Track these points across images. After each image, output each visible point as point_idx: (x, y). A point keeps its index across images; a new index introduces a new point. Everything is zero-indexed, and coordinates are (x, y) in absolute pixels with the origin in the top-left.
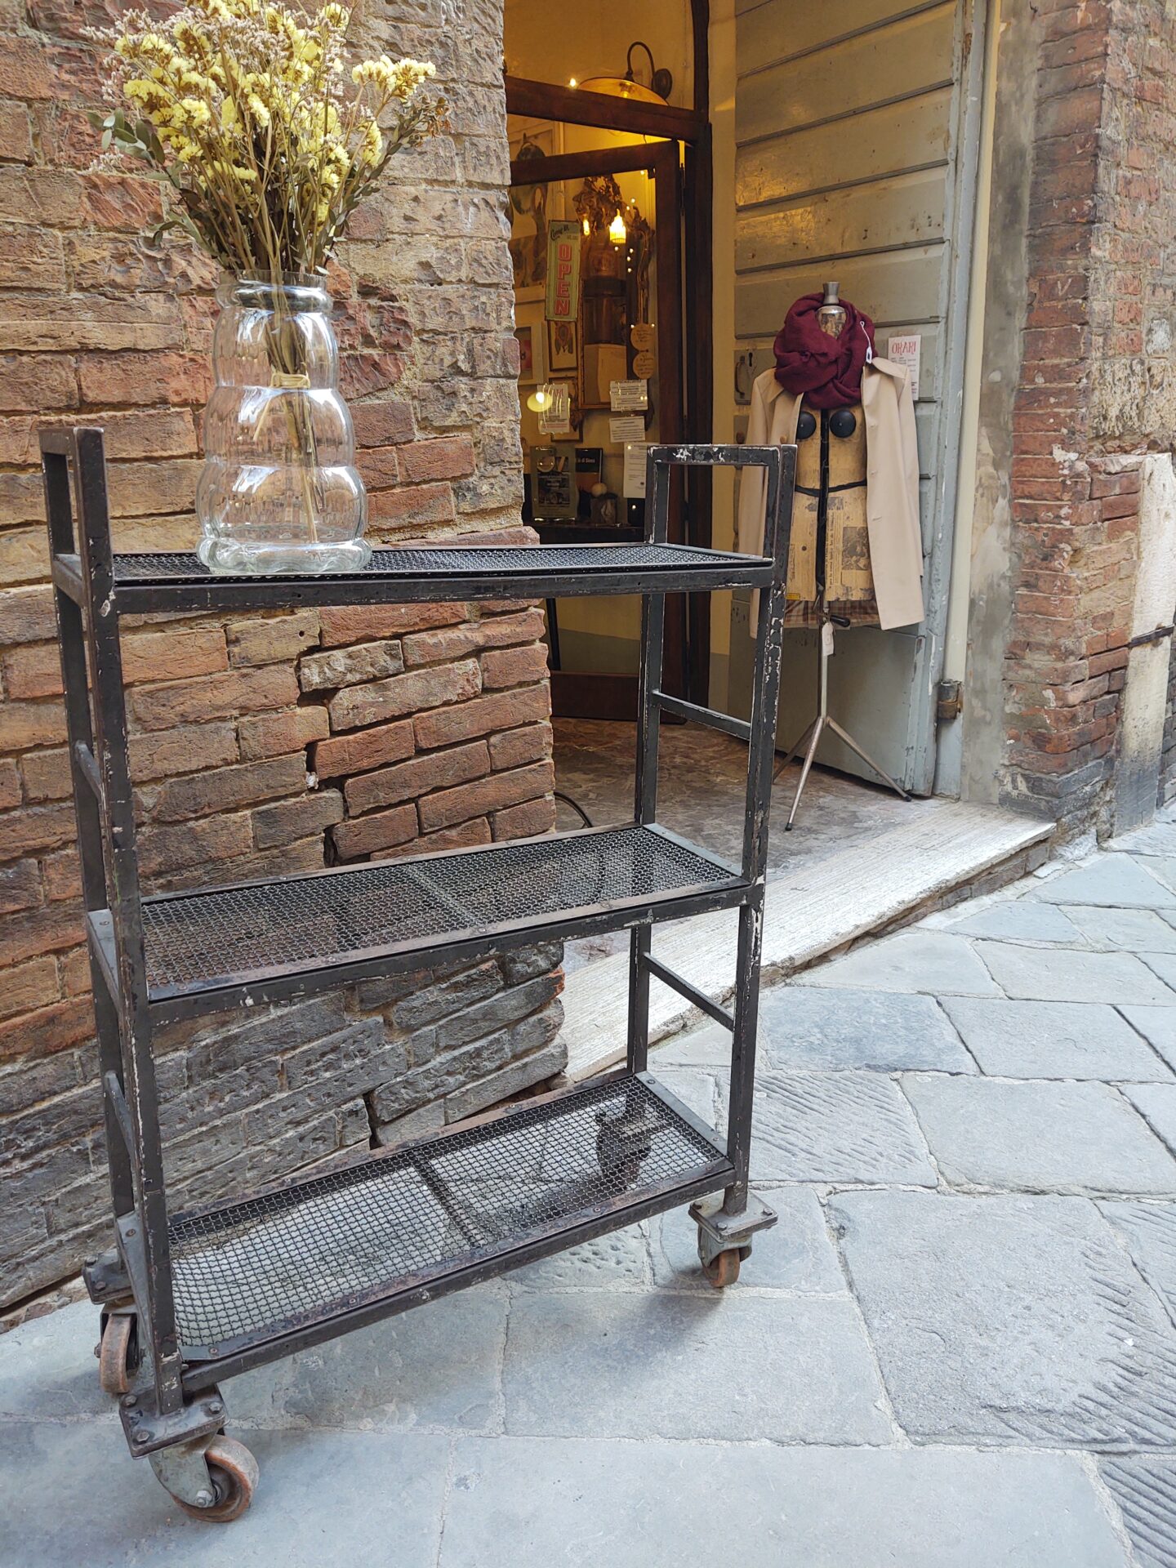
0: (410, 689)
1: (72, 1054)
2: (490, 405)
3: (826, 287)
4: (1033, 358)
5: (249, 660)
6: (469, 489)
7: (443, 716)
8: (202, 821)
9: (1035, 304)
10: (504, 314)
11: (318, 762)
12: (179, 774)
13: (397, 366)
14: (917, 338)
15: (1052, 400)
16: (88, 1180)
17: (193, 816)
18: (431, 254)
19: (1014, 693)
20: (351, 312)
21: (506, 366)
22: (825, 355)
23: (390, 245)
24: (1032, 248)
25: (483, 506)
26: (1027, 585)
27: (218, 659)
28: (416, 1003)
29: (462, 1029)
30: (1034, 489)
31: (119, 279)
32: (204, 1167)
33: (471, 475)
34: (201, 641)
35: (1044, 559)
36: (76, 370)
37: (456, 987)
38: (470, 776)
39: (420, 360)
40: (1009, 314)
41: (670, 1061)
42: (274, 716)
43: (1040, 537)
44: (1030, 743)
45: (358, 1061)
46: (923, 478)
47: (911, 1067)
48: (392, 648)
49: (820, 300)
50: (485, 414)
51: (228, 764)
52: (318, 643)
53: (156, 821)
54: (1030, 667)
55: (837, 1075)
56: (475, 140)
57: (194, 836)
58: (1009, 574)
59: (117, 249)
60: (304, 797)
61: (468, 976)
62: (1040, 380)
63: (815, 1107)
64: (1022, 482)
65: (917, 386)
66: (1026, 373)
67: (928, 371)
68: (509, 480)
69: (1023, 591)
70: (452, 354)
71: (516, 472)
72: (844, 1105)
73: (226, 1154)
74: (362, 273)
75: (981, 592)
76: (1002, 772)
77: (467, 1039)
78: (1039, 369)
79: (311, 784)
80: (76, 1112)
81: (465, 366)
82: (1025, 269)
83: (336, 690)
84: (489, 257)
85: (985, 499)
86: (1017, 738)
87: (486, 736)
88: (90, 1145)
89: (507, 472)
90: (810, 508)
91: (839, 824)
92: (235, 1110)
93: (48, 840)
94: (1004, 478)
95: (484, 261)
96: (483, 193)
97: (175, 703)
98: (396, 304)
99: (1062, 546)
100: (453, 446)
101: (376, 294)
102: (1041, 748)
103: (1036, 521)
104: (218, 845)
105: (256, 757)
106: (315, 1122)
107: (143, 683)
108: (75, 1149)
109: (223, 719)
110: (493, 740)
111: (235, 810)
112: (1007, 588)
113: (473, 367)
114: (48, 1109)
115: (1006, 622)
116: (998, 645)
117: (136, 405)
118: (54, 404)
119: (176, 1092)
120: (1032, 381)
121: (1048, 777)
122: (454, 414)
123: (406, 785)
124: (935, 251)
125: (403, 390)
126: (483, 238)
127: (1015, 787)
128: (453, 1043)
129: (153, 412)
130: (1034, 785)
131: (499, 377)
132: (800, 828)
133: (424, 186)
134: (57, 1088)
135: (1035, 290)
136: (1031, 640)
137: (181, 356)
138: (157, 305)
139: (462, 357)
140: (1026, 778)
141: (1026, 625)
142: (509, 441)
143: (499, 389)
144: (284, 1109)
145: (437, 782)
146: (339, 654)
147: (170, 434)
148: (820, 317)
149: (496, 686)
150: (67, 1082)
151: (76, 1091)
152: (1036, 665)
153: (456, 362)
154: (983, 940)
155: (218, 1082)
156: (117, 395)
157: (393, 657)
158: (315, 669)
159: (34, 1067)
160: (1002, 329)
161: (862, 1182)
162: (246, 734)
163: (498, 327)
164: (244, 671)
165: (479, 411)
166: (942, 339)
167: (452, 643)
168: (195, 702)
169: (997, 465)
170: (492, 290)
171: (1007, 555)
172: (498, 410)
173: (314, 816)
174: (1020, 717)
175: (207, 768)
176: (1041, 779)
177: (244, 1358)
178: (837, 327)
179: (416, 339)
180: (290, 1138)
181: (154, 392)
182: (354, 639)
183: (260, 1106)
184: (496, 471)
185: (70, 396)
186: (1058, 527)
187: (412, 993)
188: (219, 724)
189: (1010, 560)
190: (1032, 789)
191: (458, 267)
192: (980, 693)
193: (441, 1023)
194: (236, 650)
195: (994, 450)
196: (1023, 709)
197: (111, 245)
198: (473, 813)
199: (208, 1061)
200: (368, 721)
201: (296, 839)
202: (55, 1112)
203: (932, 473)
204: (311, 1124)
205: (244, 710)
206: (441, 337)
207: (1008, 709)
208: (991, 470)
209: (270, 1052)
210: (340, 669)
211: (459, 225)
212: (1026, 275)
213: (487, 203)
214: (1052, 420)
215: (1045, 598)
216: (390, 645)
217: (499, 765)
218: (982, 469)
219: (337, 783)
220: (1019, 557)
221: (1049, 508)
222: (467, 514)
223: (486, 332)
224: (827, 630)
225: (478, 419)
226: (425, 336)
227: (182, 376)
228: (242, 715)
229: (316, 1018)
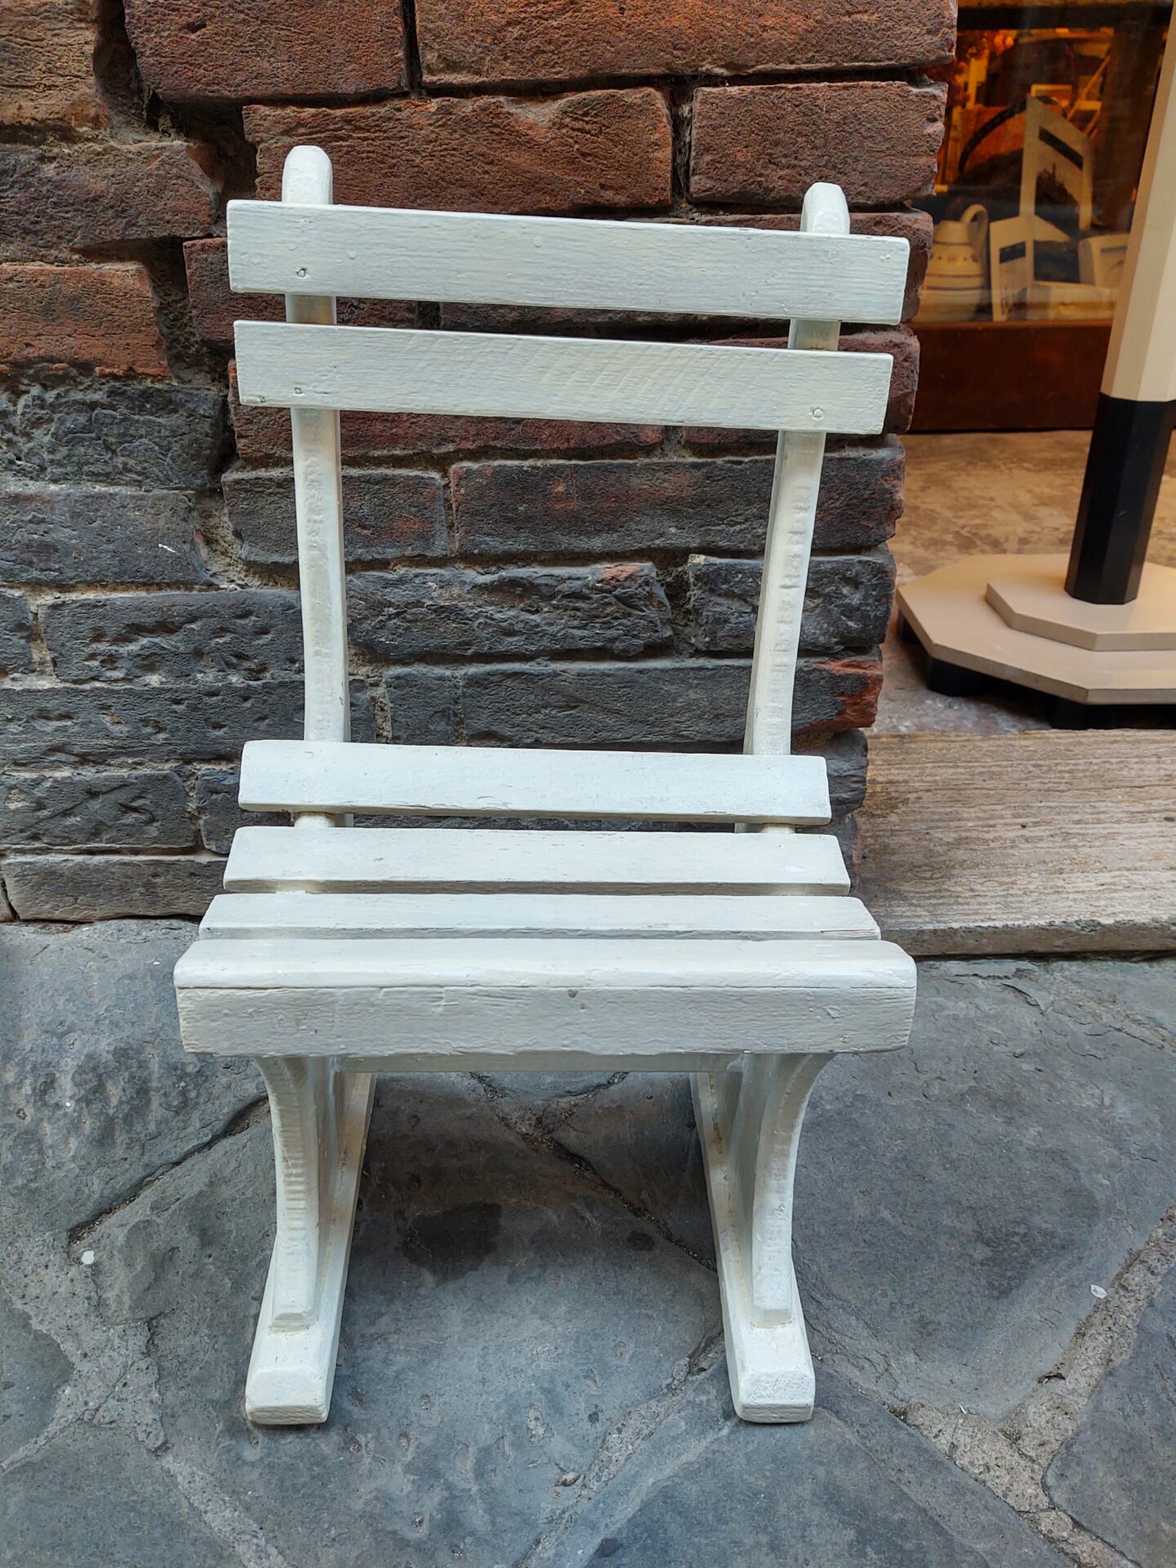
180: (64, 782)
204: (114, 773)
229: (115, 533)
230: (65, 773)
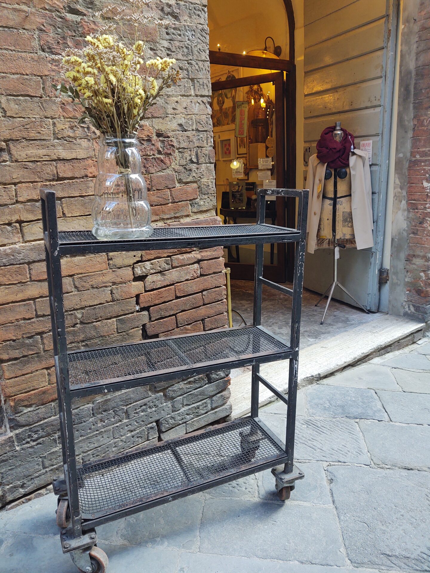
0: (173, 275)
1: (51, 405)
2: (204, 174)
3: (336, 123)
4: (415, 148)
5: (115, 266)
6: (196, 204)
7: (185, 285)
8: (98, 323)
9: (416, 128)
10: (209, 141)
11: (140, 301)
12: (90, 306)
13: (170, 161)
14: (371, 142)
15: (423, 164)
16: (56, 450)
17: (95, 321)
18: (182, 121)
19: (409, 274)
20: (153, 142)
21: (210, 159)
22: (335, 149)
23: (167, 119)
24: (415, 108)
25: (201, 209)
26: (413, 233)
27: (105, 266)
28: (175, 389)
29: (192, 398)
30: (416, 197)
31: (71, 135)
32: (98, 446)
33: (197, 198)
34: (99, 259)
35: (420, 223)
36: (56, 167)
37: (190, 383)
38: (195, 306)
39: (178, 158)
40: (406, 132)
41: (271, 412)
42: (124, 285)
43: (418, 215)
44: (415, 293)
45: (154, 409)
46: (373, 193)
47: (363, 417)
48: (167, 260)
49: (334, 128)
50: (202, 177)
51: (108, 302)
52: (140, 259)
53: (82, 323)
54: (415, 264)
55: (334, 420)
56: (199, 80)
57: (95, 328)
58: (406, 229)
59: (70, 124)
60: (135, 314)
61: (195, 379)
62: (418, 157)
63: (325, 432)
64: (411, 195)
65: (371, 159)
66: (413, 154)
67: (375, 153)
68: (211, 200)
69: (412, 235)
70: (190, 156)
71: (213, 197)
72: (336, 432)
73: (105, 442)
74: (157, 129)
75: (396, 235)
76: (404, 304)
77: (194, 402)
78: (418, 152)
79: (137, 309)
80: (52, 425)
81: (195, 160)
82: (412, 115)
83: (147, 276)
84: (204, 121)
85: (397, 201)
86: (410, 291)
87: (202, 292)
88: (57, 437)
89: (210, 197)
90: (330, 204)
91: (341, 322)
92: (109, 426)
93: (44, 329)
94: (404, 193)
95: (202, 123)
96: (202, 99)
97: (89, 281)
98: (170, 139)
99: (427, 218)
100: (190, 189)
101: (162, 136)
102: (419, 295)
103: (417, 209)
104: (104, 331)
105: (118, 300)
106: (138, 431)
107: (78, 274)
108: (52, 438)
109: (106, 287)
110: (204, 293)
111: (110, 319)
112: (406, 234)
113: (198, 160)
114: (43, 424)
115: (406, 247)
116: (403, 256)
117: (77, 178)
118: (48, 178)
119: (88, 419)
120: (415, 157)
121: (422, 306)
122: (191, 177)
123: (172, 309)
124: (378, 110)
125: (172, 169)
126: (201, 115)
127: (410, 310)
128: (189, 403)
129: (82, 180)
130: (417, 309)
131: (207, 163)
132: (326, 324)
133: (180, 97)
134: (46, 417)
135: (416, 123)
136: (415, 254)
137: (93, 160)
138: (84, 143)
139: (193, 157)
140: (414, 306)
141: (413, 248)
142: (211, 186)
143: (207, 168)
144: (127, 426)
145: (183, 308)
146: (148, 263)
147: (88, 187)
148: (334, 135)
149: (205, 274)
150: (49, 415)
151: (53, 418)
152: (417, 263)
153: (191, 159)
154: (395, 368)
155: (103, 415)
156: (70, 175)
157: (167, 264)
158: (139, 269)
159: (38, 409)
160: (403, 138)
161: (340, 462)
162: (114, 292)
163: (207, 146)
164: (114, 269)
165: (200, 176)
166: (380, 142)
167: (188, 259)
168: (96, 281)
169: (401, 188)
170: (205, 133)
171: (406, 222)
172: (207, 175)
173: (138, 320)
174: (411, 283)
175: (100, 304)
176: (419, 307)
177: (104, 519)
178: (340, 138)
179: (177, 151)
180: (129, 436)
181: (83, 173)
182: (153, 258)
183: (118, 424)
184: (206, 197)
185: (54, 175)
186: (425, 211)
187: (173, 385)
188: (105, 288)
189: (407, 224)
190: (416, 310)
191: (192, 125)
192: (396, 273)
193: (184, 396)
194: (111, 262)
195: (401, 183)
196: (412, 280)
197: (68, 123)
198: (196, 319)
199: (99, 408)
200: (158, 287)
201: (132, 329)
202: (45, 425)
203: (377, 191)
204: (136, 432)
205: (114, 283)
206: (186, 150)
207: (406, 280)
208: (399, 190)
209: (122, 405)
210: (148, 268)
211: (192, 110)
212: (412, 117)
213: (203, 102)
214: (422, 171)
215: (420, 238)
216: (166, 260)
217: (206, 302)
218: (396, 190)
219: (147, 309)
220: (410, 222)
221: (422, 204)
222: (195, 213)
223: (202, 147)
224: (337, 249)
225: (199, 179)
226: (180, 150)
227: (93, 167)
228: (113, 285)
229: (139, 393)
230: (129, 435)
